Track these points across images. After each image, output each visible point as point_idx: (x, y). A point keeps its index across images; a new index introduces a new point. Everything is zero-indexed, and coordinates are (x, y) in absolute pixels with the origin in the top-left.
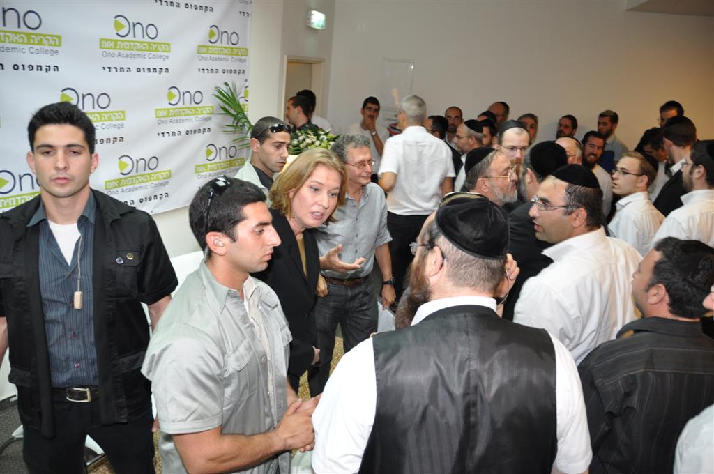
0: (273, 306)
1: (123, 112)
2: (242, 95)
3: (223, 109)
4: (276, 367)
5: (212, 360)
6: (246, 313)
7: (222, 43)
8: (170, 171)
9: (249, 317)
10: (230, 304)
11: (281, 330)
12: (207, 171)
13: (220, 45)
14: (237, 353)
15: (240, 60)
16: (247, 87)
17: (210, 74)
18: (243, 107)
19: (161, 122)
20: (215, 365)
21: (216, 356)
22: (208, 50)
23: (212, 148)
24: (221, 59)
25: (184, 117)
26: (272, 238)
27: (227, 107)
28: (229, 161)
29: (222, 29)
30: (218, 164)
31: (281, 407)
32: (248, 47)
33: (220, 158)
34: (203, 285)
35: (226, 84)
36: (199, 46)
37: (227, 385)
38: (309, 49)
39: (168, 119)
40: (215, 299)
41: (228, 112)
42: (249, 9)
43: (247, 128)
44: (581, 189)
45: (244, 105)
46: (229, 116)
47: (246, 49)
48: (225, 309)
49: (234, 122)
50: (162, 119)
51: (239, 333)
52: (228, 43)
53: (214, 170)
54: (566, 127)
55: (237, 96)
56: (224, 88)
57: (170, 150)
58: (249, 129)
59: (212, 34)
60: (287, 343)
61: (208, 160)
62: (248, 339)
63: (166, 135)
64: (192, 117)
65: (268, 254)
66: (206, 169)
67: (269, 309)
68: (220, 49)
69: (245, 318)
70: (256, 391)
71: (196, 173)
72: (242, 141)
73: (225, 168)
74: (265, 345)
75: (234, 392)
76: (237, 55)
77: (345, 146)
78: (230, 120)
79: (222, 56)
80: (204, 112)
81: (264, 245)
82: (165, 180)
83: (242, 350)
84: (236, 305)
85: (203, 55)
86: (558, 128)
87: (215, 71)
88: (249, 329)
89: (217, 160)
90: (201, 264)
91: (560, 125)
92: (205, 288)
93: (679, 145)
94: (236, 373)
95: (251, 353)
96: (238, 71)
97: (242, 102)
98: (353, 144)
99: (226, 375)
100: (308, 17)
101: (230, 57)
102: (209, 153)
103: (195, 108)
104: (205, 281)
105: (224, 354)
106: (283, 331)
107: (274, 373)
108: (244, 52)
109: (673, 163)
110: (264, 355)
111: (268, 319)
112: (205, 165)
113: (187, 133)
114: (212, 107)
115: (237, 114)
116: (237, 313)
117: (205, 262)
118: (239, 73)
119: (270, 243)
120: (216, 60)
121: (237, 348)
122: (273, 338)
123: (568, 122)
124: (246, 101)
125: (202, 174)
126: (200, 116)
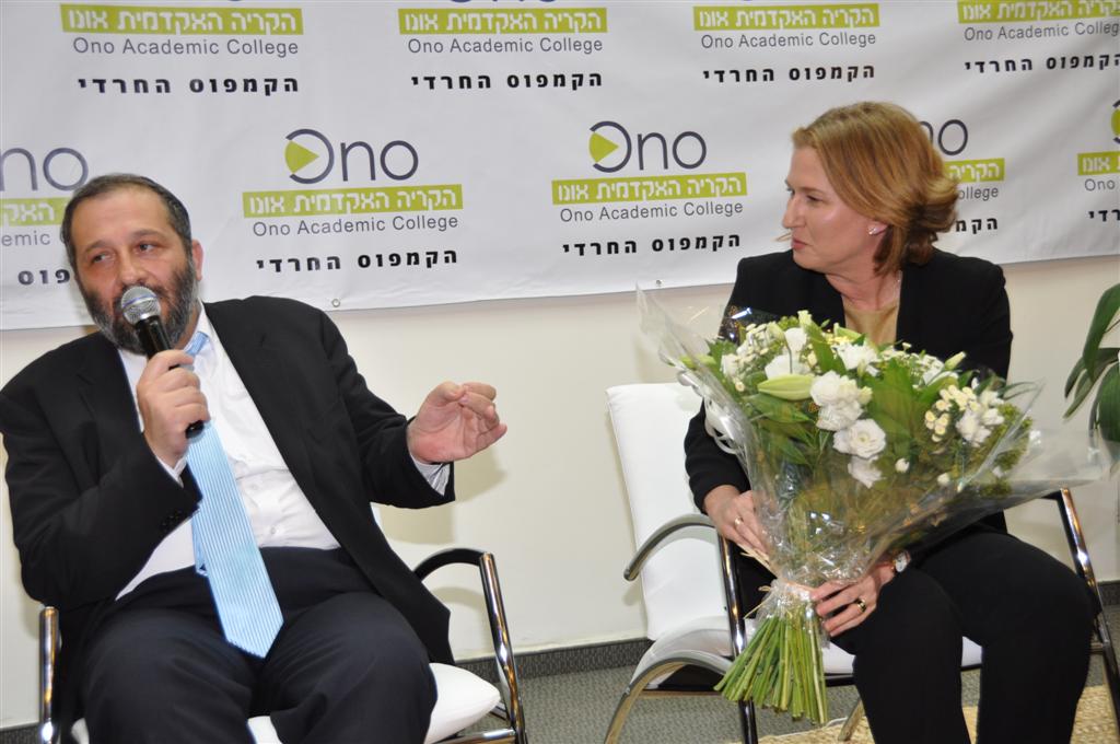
1: (874, 8)
8: (1001, 162)
19: (972, 35)
25: (1043, 25)
39: (996, 28)
50: (977, 26)
57: (1000, 108)
63: (990, 68)
64: (1063, 22)
71: (1081, 172)
82: (991, 185)
112: (1111, 157)
113: (1051, 64)
125: (1098, 178)
126: (1092, 21)
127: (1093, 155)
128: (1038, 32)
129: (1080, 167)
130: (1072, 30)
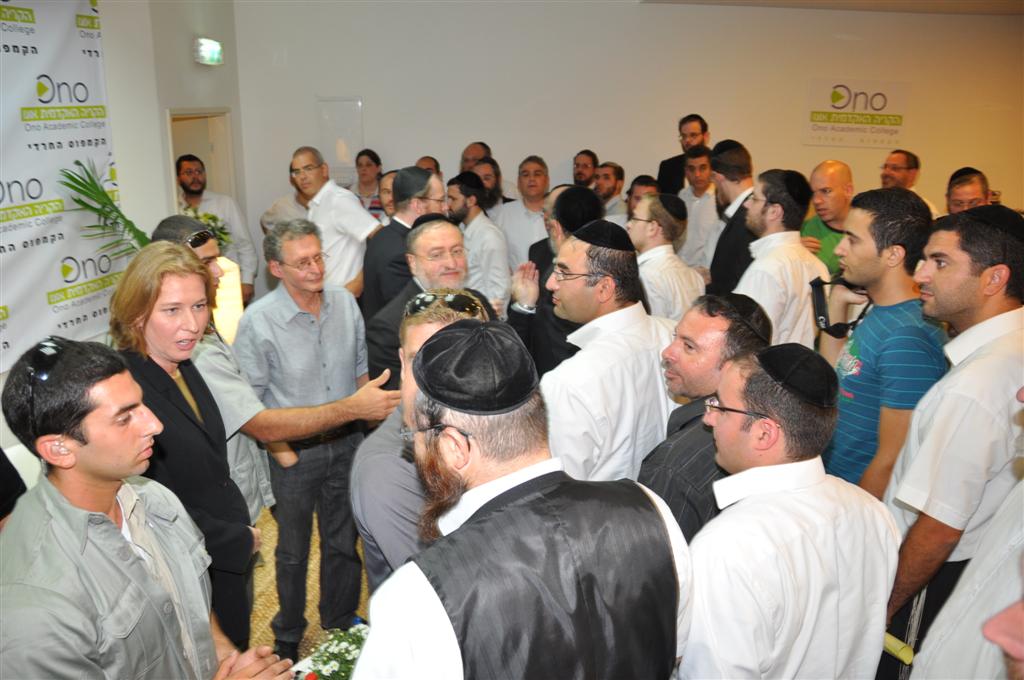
0: (171, 519)
2: (107, 177)
3: (79, 201)
4: (191, 611)
5: (71, 634)
6: (126, 542)
7: (60, 101)
8: (5, 308)
9: (132, 546)
10: (96, 534)
11: (191, 552)
12: (67, 298)
13: (59, 105)
14: (118, 612)
15: (95, 125)
16: (113, 164)
17: (49, 151)
18: (110, 195)
20: (79, 641)
21: (79, 626)
22: (39, 114)
23: (70, 263)
24: (63, 126)
25: (16, 222)
26: (148, 424)
27: (84, 198)
28: (101, 279)
29: (57, 80)
30: (85, 286)
31: (207, 670)
32: (104, 104)
33: (86, 276)
34: (47, 512)
35: (78, 163)
36: (23, 109)
37: (109, 664)
38: (202, 95)
40: (70, 532)
41: (86, 206)
42: (97, 45)
43: (121, 227)
44: (606, 252)
45: (113, 192)
46: (89, 213)
47: (102, 107)
48: (89, 544)
49: (99, 219)
51: (118, 577)
52: (71, 101)
53: (77, 296)
54: (585, 166)
55: (99, 180)
56: (76, 170)
58: (125, 228)
59: (41, 89)
60: (203, 569)
61: (67, 282)
62: (134, 584)
64: (28, 220)
65: (147, 449)
66: (66, 295)
67: (166, 524)
68: (58, 110)
69: (125, 551)
70: (161, 658)
71: (50, 303)
72: (117, 246)
73: (96, 290)
74: (166, 583)
75: (121, 672)
76: (89, 116)
77: (277, 238)
78: (93, 218)
79: (63, 122)
80: (49, 209)
81: (137, 436)
83: (125, 603)
84: (107, 534)
85: (32, 123)
86: (574, 169)
87: (56, 145)
88: (134, 566)
89: (82, 279)
90: (40, 478)
91: (577, 164)
92: (51, 517)
93: (733, 180)
94: (121, 642)
95: (143, 604)
96: (94, 142)
97: (107, 187)
98: (288, 234)
99: (103, 649)
100: (194, 49)
101: (78, 121)
102: (66, 271)
103: (31, 206)
104: (50, 506)
105: (94, 618)
106: (194, 554)
107: (189, 620)
108: (101, 111)
109: (728, 204)
110: (167, 601)
111: (165, 539)
112: (64, 291)
113: (25, 245)
114: (60, 201)
115: (104, 207)
116: (110, 546)
117: (47, 475)
118: (97, 144)
119: (146, 433)
120: (55, 127)
121: (117, 602)
122: (179, 568)
123: (586, 159)
124: (115, 185)
125: (59, 305)
126: (43, 217)
127: (55, 292)
128: (15, 227)
129: (49, 299)
130: (33, 224)
